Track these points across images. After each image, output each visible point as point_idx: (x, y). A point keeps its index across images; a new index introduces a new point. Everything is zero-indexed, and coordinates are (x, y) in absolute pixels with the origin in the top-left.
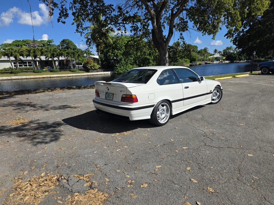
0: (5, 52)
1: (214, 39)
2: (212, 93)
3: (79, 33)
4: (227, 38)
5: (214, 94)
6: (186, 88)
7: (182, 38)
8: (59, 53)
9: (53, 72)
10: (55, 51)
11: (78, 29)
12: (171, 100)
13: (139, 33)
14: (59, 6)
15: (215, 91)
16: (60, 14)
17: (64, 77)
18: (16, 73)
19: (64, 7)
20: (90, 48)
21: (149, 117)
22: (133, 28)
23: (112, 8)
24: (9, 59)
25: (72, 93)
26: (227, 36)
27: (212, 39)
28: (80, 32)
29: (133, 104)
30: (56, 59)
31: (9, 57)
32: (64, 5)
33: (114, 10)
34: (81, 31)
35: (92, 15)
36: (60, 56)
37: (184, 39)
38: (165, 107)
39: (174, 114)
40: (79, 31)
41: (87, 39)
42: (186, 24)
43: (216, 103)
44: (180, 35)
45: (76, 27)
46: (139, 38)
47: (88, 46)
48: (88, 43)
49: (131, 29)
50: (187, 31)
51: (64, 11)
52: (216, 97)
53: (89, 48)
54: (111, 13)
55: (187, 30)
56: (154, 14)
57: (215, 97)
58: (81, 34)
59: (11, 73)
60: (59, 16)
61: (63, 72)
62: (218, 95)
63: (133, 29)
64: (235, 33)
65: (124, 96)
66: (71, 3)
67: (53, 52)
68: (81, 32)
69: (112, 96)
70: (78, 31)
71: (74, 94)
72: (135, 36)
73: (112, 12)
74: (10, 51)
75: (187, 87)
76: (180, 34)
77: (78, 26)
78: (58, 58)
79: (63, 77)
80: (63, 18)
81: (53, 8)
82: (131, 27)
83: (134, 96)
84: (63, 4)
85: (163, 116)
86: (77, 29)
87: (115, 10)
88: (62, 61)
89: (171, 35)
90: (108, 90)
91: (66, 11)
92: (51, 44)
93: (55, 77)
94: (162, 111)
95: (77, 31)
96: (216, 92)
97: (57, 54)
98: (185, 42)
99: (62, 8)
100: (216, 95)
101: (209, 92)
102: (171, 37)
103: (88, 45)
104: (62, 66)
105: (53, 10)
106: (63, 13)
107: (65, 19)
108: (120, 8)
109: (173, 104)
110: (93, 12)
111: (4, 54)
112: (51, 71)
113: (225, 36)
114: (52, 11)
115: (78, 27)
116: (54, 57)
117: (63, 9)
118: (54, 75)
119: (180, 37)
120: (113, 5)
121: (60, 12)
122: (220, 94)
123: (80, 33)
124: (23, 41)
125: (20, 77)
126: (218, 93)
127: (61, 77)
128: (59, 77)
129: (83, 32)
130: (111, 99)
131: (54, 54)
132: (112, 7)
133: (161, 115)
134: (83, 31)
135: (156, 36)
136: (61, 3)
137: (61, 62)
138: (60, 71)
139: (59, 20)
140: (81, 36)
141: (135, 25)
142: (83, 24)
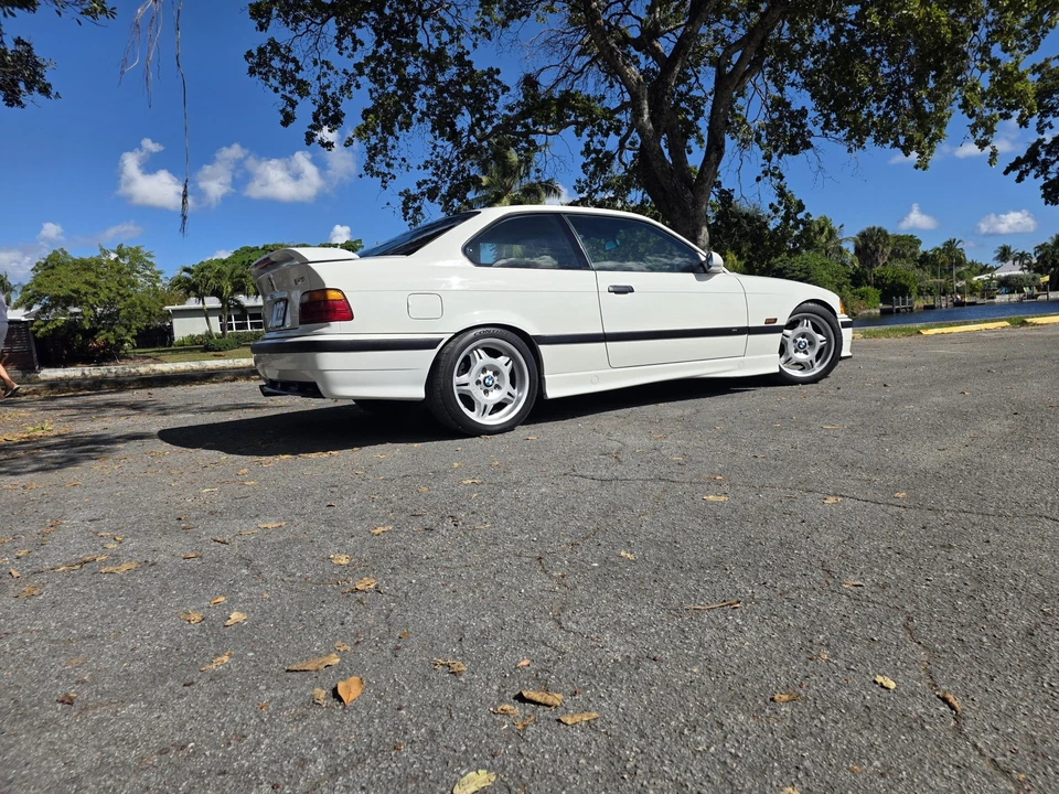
0: (188, 280)
1: (924, 169)
2: (779, 329)
3: (374, 177)
4: (1020, 179)
5: (800, 339)
6: (616, 292)
7: (773, 174)
11: (372, 164)
12: (532, 331)
14: (314, 90)
15: (806, 327)
16: (315, 117)
18: (220, 350)
19: (329, 92)
21: (419, 393)
23: (498, 83)
24: (201, 305)
26: (1017, 172)
27: (916, 167)
28: (378, 174)
31: (200, 297)
32: (329, 87)
33: (506, 89)
34: (384, 169)
35: (435, 115)
37: (781, 177)
38: (502, 360)
39: (552, 392)
40: (375, 169)
41: (403, 199)
42: (801, 121)
43: (814, 380)
44: (763, 162)
45: (366, 157)
48: (411, 211)
49: (583, 160)
50: (809, 152)
51: (330, 104)
52: (812, 355)
54: (496, 101)
55: (808, 145)
56: (638, 80)
57: (806, 353)
58: (385, 182)
59: (207, 349)
60: (312, 122)
62: (818, 345)
63: (592, 159)
64: (1053, 158)
65: (305, 299)
66: (347, 74)
68: (385, 175)
70: (372, 170)
73: (497, 97)
74: (203, 277)
75: (627, 290)
76: (764, 158)
77: (373, 152)
80: (326, 128)
81: (296, 97)
83: (332, 296)
84: (324, 81)
85: (495, 396)
86: (369, 164)
87: (508, 89)
89: (713, 156)
91: (336, 105)
94: (490, 373)
95: (368, 168)
96: (810, 329)
98: (787, 190)
99: (324, 95)
100: (810, 343)
101: (762, 324)
102: (718, 164)
103: (411, 221)
105: (294, 108)
106: (326, 114)
107: (330, 131)
108: (530, 82)
109: (543, 348)
110: (436, 106)
111: (186, 288)
113: (1006, 173)
114: (289, 109)
115: (372, 158)
117: (326, 100)
119: (762, 169)
120: (498, 72)
121: (315, 108)
122: (828, 340)
123: (380, 179)
124: (263, 249)
125: (231, 361)
126: (820, 337)
132: (496, 77)
133: (486, 392)
134: (390, 171)
135: (655, 164)
136: (319, 79)
139: (310, 138)
140: (385, 188)
141: (599, 147)
142: (393, 147)
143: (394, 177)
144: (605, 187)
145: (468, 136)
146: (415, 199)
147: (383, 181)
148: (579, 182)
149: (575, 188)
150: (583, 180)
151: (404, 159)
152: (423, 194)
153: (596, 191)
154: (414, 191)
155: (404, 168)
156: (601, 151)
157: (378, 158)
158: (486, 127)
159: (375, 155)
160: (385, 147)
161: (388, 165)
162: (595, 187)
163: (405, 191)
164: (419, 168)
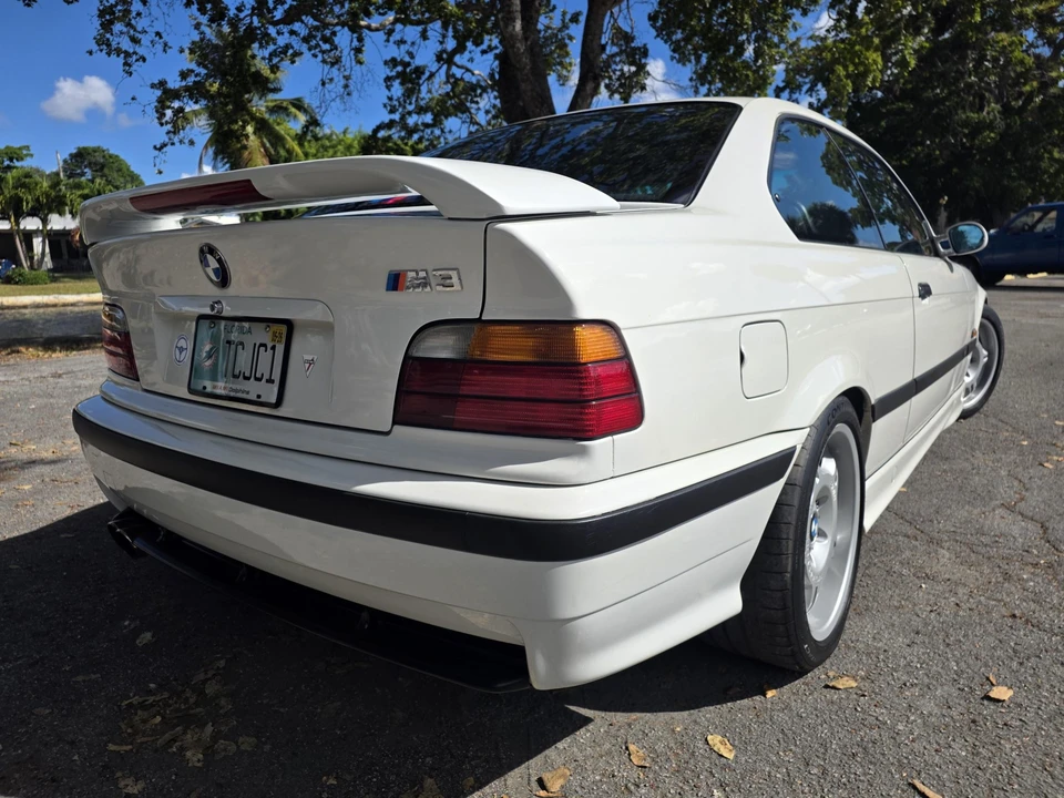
3: (113, 57)
6: (922, 297)
8: (48, 196)
9: (17, 283)
10: (23, 185)
11: (108, 36)
13: (430, 91)
17: (73, 305)
20: (181, 142)
22: (400, 68)
25: (46, 370)
28: (119, 51)
29: (583, 452)
30: (31, 224)
34: (126, 45)
36: (51, 211)
39: (869, 519)
41: (157, 93)
45: (97, 23)
46: (428, 118)
47: (168, 133)
48: (169, 113)
53: (176, 140)
58: (130, 66)
61: (68, 285)
63: (398, 72)
65: (442, 348)
67: (13, 192)
68: (127, 54)
69: (265, 356)
70: (109, 45)
71: (60, 376)
72: (410, 104)
75: (927, 290)
78: (45, 221)
79: (64, 305)
82: (386, 63)
83: (591, 346)
86: (102, 35)
88: (65, 233)
90: (223, 278)
92: (17, 164)
93: (25, 307)
95: (102, 42)
97: (37, 200)
101: (970, 339)
103: (169, 127)
104: (66, 257)
109: (874, 430)
112: (8, 280)
115: (107, 26)
116: (19, 215)
118: (20, 295)
122: (990, 355)
123: (121, 60)
126: (985, 351)
127: (55, 306)
128: (46, 306)
129: (135, 53)
130: (253, 389)
131: (21, 200)
134: (138, 50)
137: (57, 240)
138: (54, 280)
140: (131, 74)
141: (407, 59)
142: (139, 14)
143: (144, 60)
144: (421, 110)
145: (251, 15)
146: (175, 95)
147: (126, 64)
148: (390, 99)
149: (385, 106)
150: (395, 98)
151: (158, 34)
152: (187, 89)
153: (410, 113)
154: (174, 83)
155: (159, 47)
156: (408, 64)
157: (118, 27)
158: (275, 8)
159: (111, 22)
160: (128, 12)
161: (135, 41)
162: (411, 108)
163: (162, 84)
164: (182, 51)
